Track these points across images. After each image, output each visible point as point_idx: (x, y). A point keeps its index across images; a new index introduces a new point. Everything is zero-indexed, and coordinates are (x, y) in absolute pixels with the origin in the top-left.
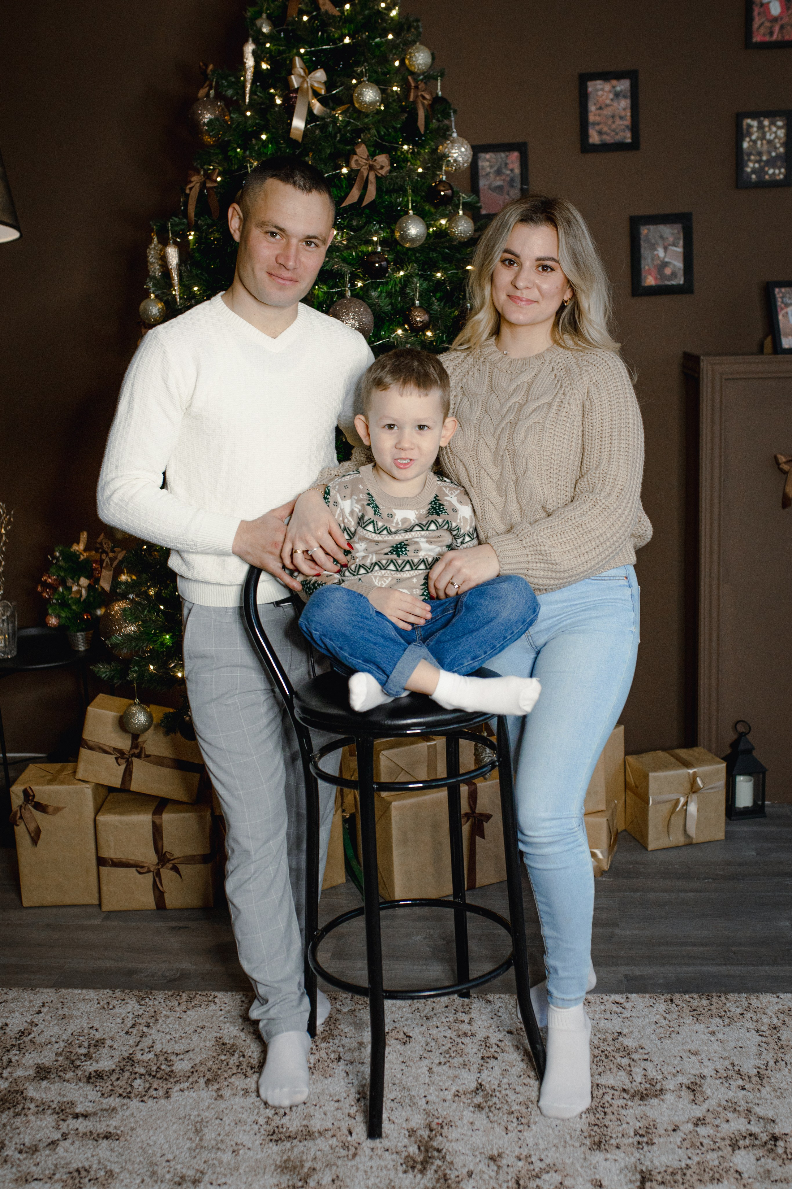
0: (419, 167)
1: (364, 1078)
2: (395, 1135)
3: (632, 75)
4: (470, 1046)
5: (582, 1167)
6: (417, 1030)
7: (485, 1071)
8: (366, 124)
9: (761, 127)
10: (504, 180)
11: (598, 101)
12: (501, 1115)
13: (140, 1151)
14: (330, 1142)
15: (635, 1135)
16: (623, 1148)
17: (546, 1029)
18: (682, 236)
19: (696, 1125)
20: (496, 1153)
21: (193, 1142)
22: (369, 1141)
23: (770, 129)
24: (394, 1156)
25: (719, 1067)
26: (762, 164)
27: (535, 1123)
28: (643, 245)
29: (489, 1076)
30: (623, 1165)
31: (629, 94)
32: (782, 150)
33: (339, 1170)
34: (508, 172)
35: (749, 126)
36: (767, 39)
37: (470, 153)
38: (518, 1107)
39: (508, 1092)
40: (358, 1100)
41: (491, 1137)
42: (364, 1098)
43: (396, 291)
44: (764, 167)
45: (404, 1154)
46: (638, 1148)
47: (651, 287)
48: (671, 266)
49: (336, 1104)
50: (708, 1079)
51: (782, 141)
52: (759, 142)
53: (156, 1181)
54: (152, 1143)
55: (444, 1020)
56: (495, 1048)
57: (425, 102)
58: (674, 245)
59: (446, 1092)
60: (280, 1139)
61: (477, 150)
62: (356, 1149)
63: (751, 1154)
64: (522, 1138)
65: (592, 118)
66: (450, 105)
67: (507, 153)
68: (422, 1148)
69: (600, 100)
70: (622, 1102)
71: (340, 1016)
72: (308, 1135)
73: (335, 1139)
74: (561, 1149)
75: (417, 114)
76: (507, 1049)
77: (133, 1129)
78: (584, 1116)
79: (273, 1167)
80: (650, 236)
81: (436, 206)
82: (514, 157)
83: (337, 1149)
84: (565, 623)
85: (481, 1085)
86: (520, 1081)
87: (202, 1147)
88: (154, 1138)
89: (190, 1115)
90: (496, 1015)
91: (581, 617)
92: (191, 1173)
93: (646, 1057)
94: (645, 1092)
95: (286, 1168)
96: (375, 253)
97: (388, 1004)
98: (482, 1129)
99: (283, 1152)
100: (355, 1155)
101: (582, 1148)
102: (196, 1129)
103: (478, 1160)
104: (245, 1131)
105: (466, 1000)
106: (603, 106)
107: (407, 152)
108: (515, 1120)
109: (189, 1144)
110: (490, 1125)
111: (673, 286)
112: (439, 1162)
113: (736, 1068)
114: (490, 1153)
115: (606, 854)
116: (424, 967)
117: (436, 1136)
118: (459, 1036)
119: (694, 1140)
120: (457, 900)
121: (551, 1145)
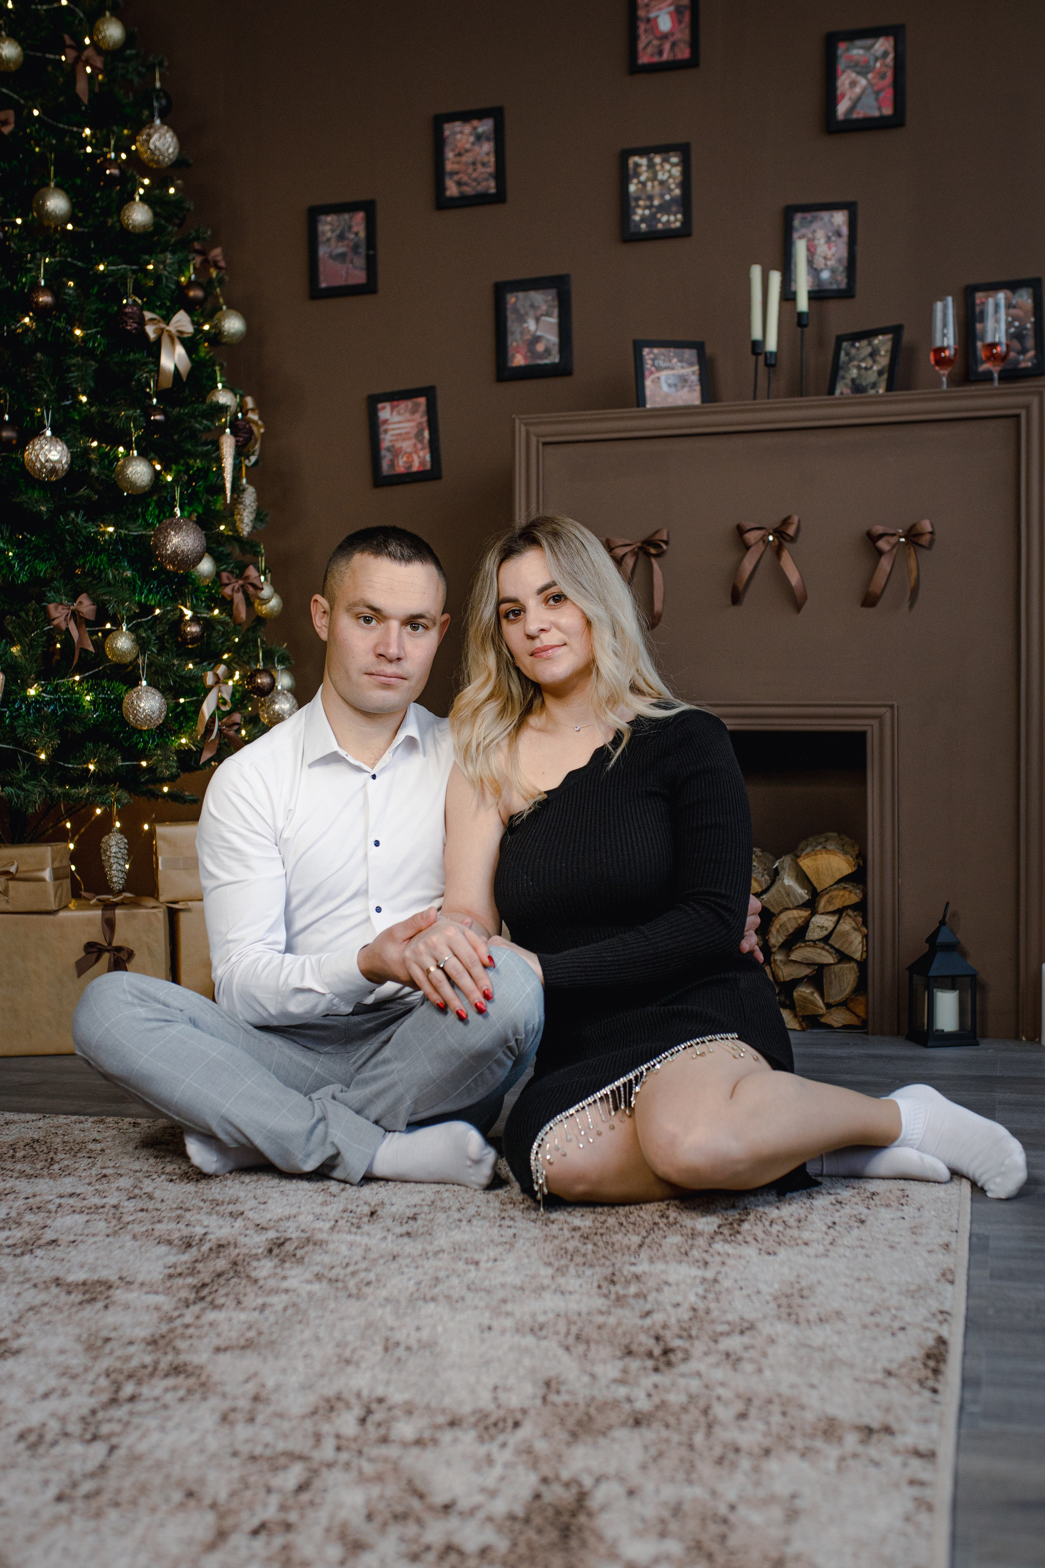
3: (496, 114)
9: (651, 166)
10: (348, 246)
11: (456, 146)
18: (556, 303)
23: (663, 167)
26: (654, 210)
28: (511, 316)
31: (492, 136)
32: (677, 192)
34: (352, 236)
35: (637, 165)
36: (656, 59)
44: (656, 213)
47: (520, 368)
48: (544, 341)
51: (677, 181)
52: (649, 184)
58: (548, 315)
65: (449, 166)
67: (351, 214)
69: (459, 144)
80: (519, 305)
82: (360, 218)
106: (463, 151)
111: (546, 365)
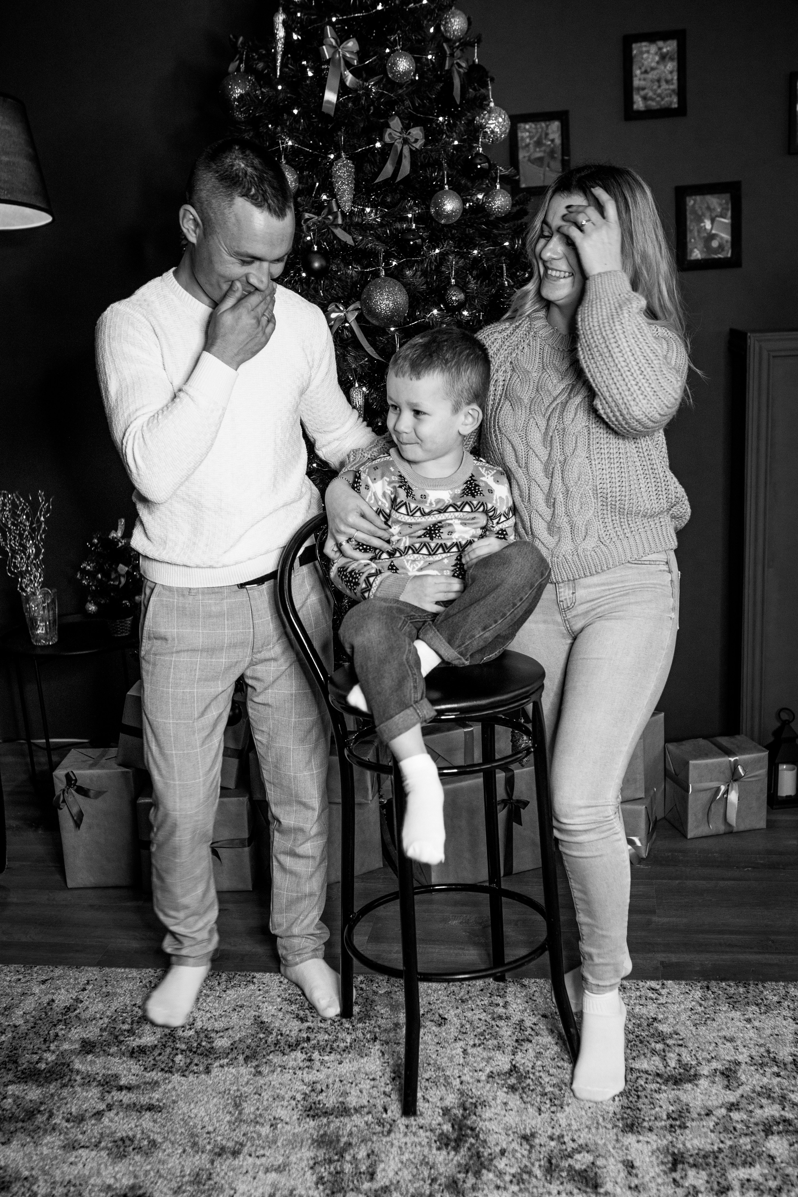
0: (455, 139)
1: (399, 1058)
2: (430, 1113)
3: (680, 36)
4: (504, 1029)
5: (614, 1148)
6: (452, 1012)
7: (519, 1053)
8: (400, 95)
10: (545, 151)
11: (643, 65)
12: (534, 1096)
13: (182, 1123)
14: (366, 1119)
15: (668, 1118)
16: (655, 1131)
17: (581, 1014)
18: (730, 206)
19: (730, 1110)
20: (528, 1132)
21: (233, 1115)
22: (404, 1118)
24: (428, 1134)
25: (754, 1053)
27: (568, 1105)
28: (689, 216)
29: (523, 1058)
30: (655, 1147)
31: (676, 56)
33: (374, 1145)
34: (549, 143)
37: (508, 123)
38: (551, 1089)
39: (541, 1074)
40: (394, 1079)
41: (524, 1117)
42: (399, 1077)
43: (431, 269)
45: (438, 1132)
46: (670, 1131)
47: (697, 261)
48: (718, 239)
49: (372, 1083)
50: (743, 1066)
53: (197, 1152)
54: (193, 1116)
55: (479, 1003)
56: (529, 1031)
57: (461, 70)
58: (722, 216)
59: (481, 1073)
60: (317, 1114)
61: (515, 120)
62: (391, 1126)
63: (784, 1139)
64: (555, 1119)
65: (636, 83)
66: (487, 73)
67: (548, 123)
68: (456, 1127)
69: (646, 63)
70: (654, 1086)
71: (376, 998)
72: (344, 1111)
73: (370, 1116)
74: (594, 1130)
75: (453, 84)
76: (541, 1032)
77: (174, 1102)
78: (617, 1099)
79: (310, 1141)
80: (697, 207)
81: (473, 180)
82: (556, 125)
83: (373, 1126)
84: (602, 608)
85: (515, 1066)
86: (553, 1063)
87: (241, 1121)
88: (195, 1111)
89: (229, 1090)
90: (530, 999)
91: (619, 603)
92: (230, 1144)
93: (681, 1042)
94: (679, 1077)
95: (323, 1142)
96: (409, 230)
97: (423, 986)
98: (515, 1109)
99: (320, 1127)
100: (389, 1132)
101: (615, 1130)
102: (236, 1104)
103: (510, 1139)
104: (282, 1106)
105: (502, 984)
106: (649, 70)
107: (443, 123)
108: (548, 1102)
109: (228, 1118)
110: (523, 1106)
111: (720, 259)
112: (472, 1140)
113: (771, 1055)
114: (523, 1132)
115: (644, 842)
116: (461, 952)
117: (470, 1115)
118: (494, 1019)
119: (727, 1124)
120: (492, 886)
121: (584, 1126)
